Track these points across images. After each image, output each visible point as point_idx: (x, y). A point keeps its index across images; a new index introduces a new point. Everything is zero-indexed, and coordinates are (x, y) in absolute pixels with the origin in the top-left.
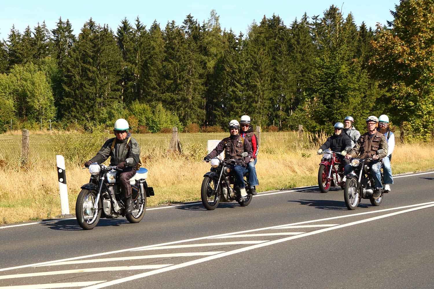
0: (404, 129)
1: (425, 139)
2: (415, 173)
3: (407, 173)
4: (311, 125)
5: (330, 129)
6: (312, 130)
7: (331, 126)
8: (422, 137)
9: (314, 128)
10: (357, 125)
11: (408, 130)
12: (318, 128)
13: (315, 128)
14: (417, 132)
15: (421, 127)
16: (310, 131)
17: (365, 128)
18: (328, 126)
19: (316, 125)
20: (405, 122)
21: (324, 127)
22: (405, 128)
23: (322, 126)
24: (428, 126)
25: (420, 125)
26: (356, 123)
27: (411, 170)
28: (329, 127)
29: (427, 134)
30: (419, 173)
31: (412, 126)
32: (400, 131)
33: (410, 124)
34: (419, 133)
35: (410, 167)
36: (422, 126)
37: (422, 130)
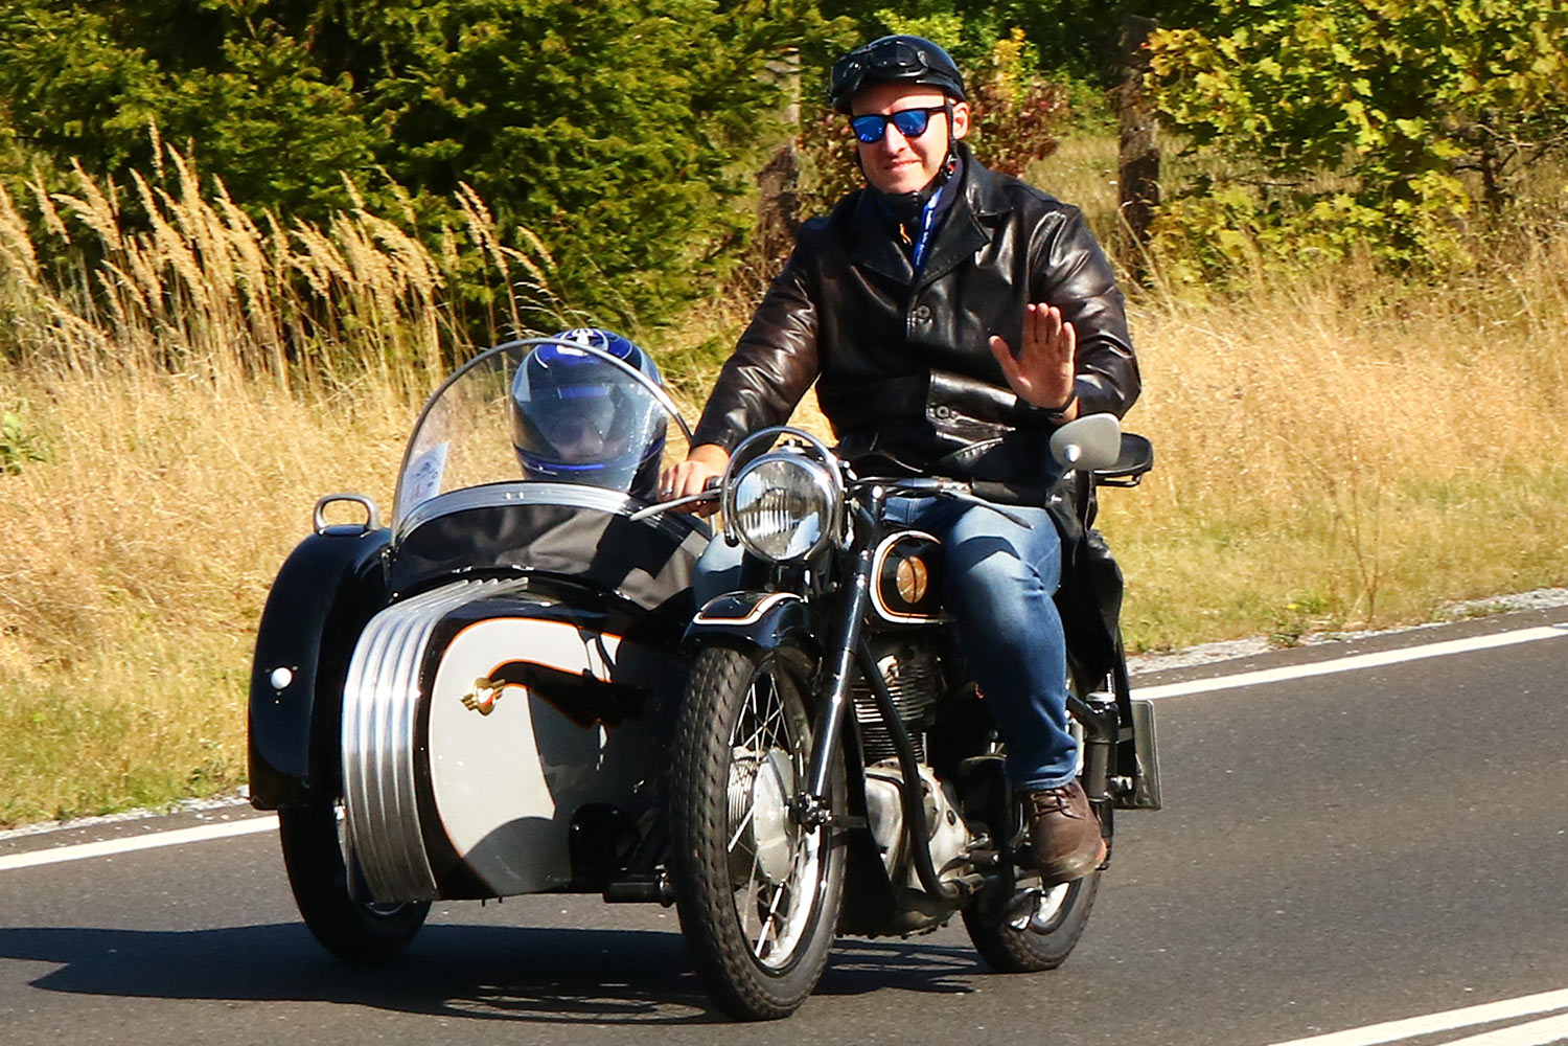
0: (1167, 120)
1: (1402, 241)
2: (1290, 648)
3: (1198, 655)
4: (56, 65)
5: (284, 118)
6: (73, 127)
7: (298, 84)
8: (1370, 216)
9: (98, 98)
10: (603, 75)
11: (1205, 133)
12: (140, 102)
13: (111, 111)
14: (1310, 160)
15: (1354, 95)
16: (48, 142)
17: (703, 103)
18: (266, 76)
19: (118, 69)
20: (1165, 38)
21: (216, 96)
22: (1174, 102)
23: (189, 87)
24: (1436, 84)
25: (1345, 73)
26: (598, 48)
27: (1239, 614)
28: (280, 99)
29: (1427, 183)
30: (1338, 650)
31: (1246, 79)
32: (1112, 148)
33: (1228, 63)
34: (1333, 163)
35: (1236, 572)
36: (1363, 86)
37: (1368, 137)
